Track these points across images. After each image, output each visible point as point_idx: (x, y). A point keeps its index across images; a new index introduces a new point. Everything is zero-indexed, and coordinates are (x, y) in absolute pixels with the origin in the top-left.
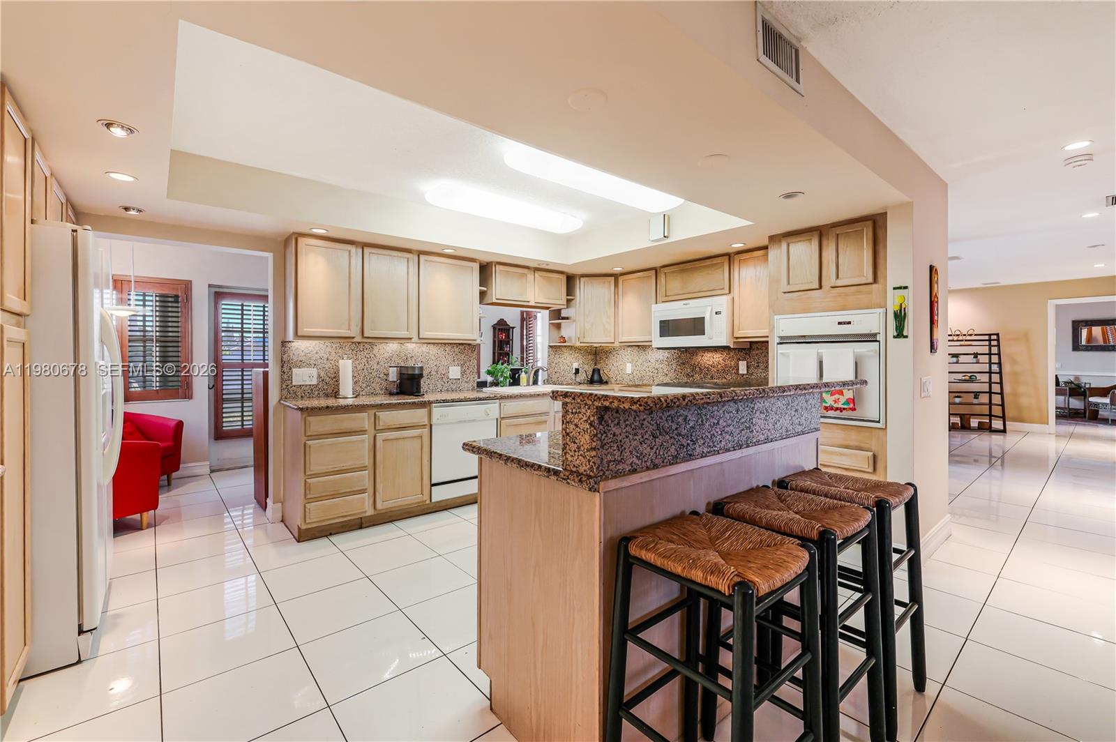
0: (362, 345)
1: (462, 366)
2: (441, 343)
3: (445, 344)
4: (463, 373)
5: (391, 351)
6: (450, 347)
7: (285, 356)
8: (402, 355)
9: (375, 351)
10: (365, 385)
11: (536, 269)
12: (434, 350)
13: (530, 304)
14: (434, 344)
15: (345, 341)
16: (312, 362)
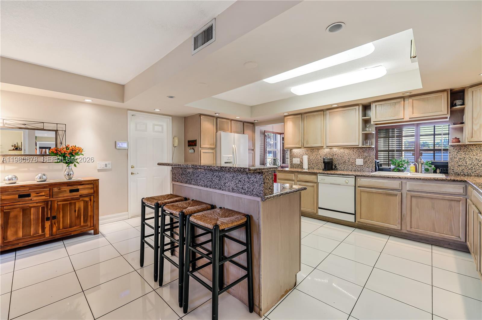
0: (314, 150)
1: (364, 159)
2: (352, 148)
3: (354, 148)
4: (365, 162)
5: (326, 152)
6: (356, 149)
7: (291, 154)
8: (331, 153)
9: (320, 152)
10: (316, 165)
11: (411, 96)
12: (347, 151)
13: (404, 120)
14: (347, 148)
15: (308, 148)
16: (298, 156)
